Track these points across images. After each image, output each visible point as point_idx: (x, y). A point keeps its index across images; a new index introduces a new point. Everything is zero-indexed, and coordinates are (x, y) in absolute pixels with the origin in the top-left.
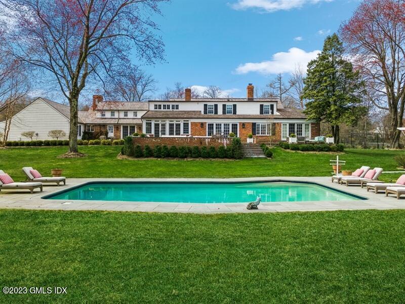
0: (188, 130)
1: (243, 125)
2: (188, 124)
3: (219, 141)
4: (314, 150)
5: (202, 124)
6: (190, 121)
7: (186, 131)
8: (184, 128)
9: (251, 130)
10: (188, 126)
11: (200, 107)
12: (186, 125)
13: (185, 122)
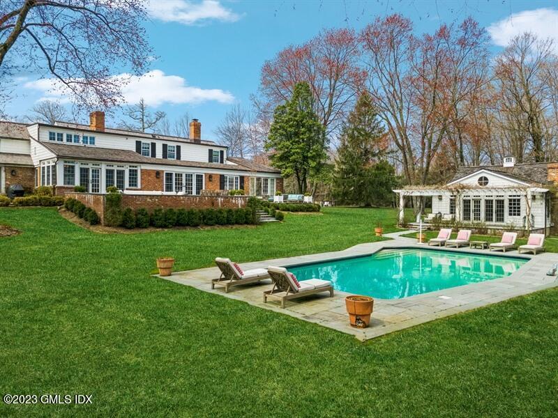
0: (136, 182)
1: (210, 177)
2: (136, 171)
3: (234, 201)
4: (302, 211)
5: (158, 173)
6: (139, 168)
7: (133, 182)
8: (130, 178)
9: (219, 184)
10: (136, 175)
11: (130, 145)
12: (133, 174)
13: (131, 168)
